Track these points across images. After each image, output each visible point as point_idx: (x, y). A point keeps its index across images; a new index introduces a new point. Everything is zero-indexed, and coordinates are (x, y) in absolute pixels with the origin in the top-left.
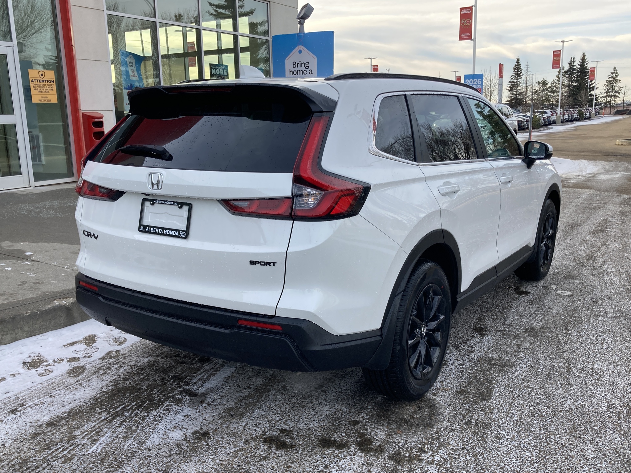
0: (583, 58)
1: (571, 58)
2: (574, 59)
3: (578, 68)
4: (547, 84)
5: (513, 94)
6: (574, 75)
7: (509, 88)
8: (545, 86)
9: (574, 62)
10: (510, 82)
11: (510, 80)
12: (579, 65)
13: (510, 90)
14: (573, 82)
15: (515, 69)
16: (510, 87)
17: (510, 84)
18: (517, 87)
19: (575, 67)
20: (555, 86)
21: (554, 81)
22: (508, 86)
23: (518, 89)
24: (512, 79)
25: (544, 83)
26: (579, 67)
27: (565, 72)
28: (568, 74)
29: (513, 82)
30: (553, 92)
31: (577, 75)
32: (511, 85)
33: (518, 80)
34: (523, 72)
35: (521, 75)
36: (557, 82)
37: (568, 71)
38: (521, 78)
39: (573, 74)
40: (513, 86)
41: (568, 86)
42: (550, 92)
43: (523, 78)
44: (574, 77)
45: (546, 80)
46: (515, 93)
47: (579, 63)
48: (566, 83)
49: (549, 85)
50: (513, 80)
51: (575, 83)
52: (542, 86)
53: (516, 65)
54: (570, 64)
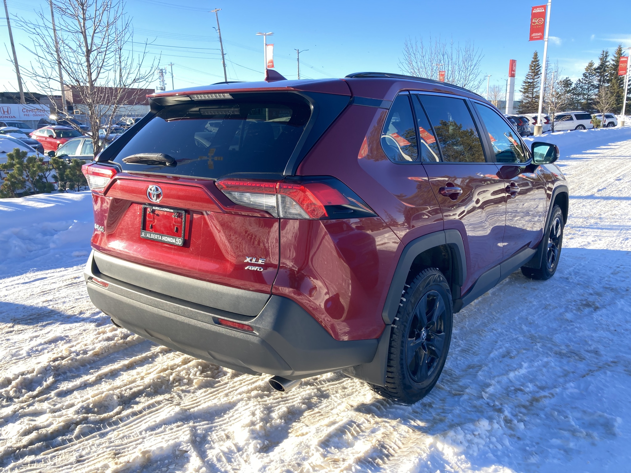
0: (619, 52)
1: (604, 52)
2: (607, 53)
3: (614, 65)
4: (571, 84)
5: (527, 97)
6: (607, 74)
7: (523, 90)
8: (567, 87)
9: (606, 56)
10: (525, 82)
11: (524, 79)
12: (613, 60)
13: (524, 93)
14: (605, 83)
15: (531, 66)
16: (525, 89)
17: (524, 84)
18: (534, 88)
19: (608, 64)
20: (581, 87)
21: (579, 80)
22: (522, 87)
23: (535, 90)
24: (527, 78)
25: (567, 83)
26: (614, 62)
27: (595, 69)
28: (598, 72)
29: (529, 82)
30: (579, 95)
31: (611, 74)
32: (526, 86)
33: (535, 80)
34: (543, 70)
35: (539, 73)
36: (584, 82)
37: (598, 68)
38: (539, 77)
39: (605, 71)
40: (529, 87)
41: (598, 87)
42: (574, 94)
43: (542, 77)
44: (606, 76)
45: (569, 80)
46: (530, 96)
47: (614, 59)
48: (596, 83)
49: (573, 86)
50: (529, 80)
51: (608, 83)
52: (564, 87)
53: (533, 62)
54: (601, 59)
